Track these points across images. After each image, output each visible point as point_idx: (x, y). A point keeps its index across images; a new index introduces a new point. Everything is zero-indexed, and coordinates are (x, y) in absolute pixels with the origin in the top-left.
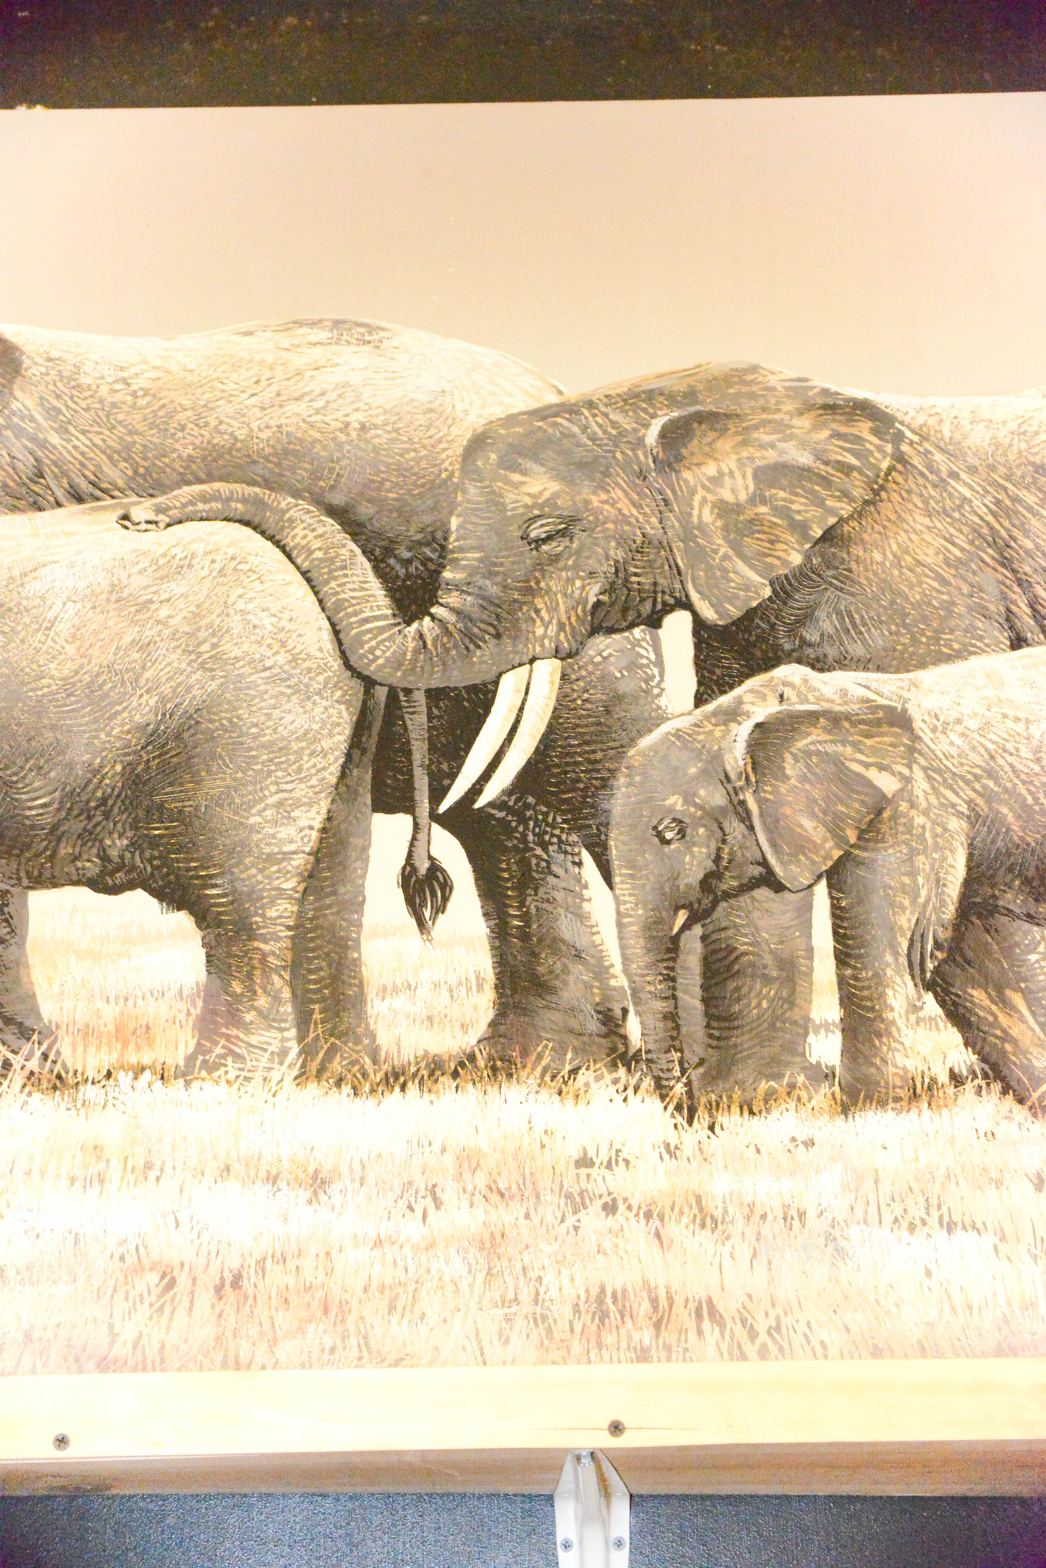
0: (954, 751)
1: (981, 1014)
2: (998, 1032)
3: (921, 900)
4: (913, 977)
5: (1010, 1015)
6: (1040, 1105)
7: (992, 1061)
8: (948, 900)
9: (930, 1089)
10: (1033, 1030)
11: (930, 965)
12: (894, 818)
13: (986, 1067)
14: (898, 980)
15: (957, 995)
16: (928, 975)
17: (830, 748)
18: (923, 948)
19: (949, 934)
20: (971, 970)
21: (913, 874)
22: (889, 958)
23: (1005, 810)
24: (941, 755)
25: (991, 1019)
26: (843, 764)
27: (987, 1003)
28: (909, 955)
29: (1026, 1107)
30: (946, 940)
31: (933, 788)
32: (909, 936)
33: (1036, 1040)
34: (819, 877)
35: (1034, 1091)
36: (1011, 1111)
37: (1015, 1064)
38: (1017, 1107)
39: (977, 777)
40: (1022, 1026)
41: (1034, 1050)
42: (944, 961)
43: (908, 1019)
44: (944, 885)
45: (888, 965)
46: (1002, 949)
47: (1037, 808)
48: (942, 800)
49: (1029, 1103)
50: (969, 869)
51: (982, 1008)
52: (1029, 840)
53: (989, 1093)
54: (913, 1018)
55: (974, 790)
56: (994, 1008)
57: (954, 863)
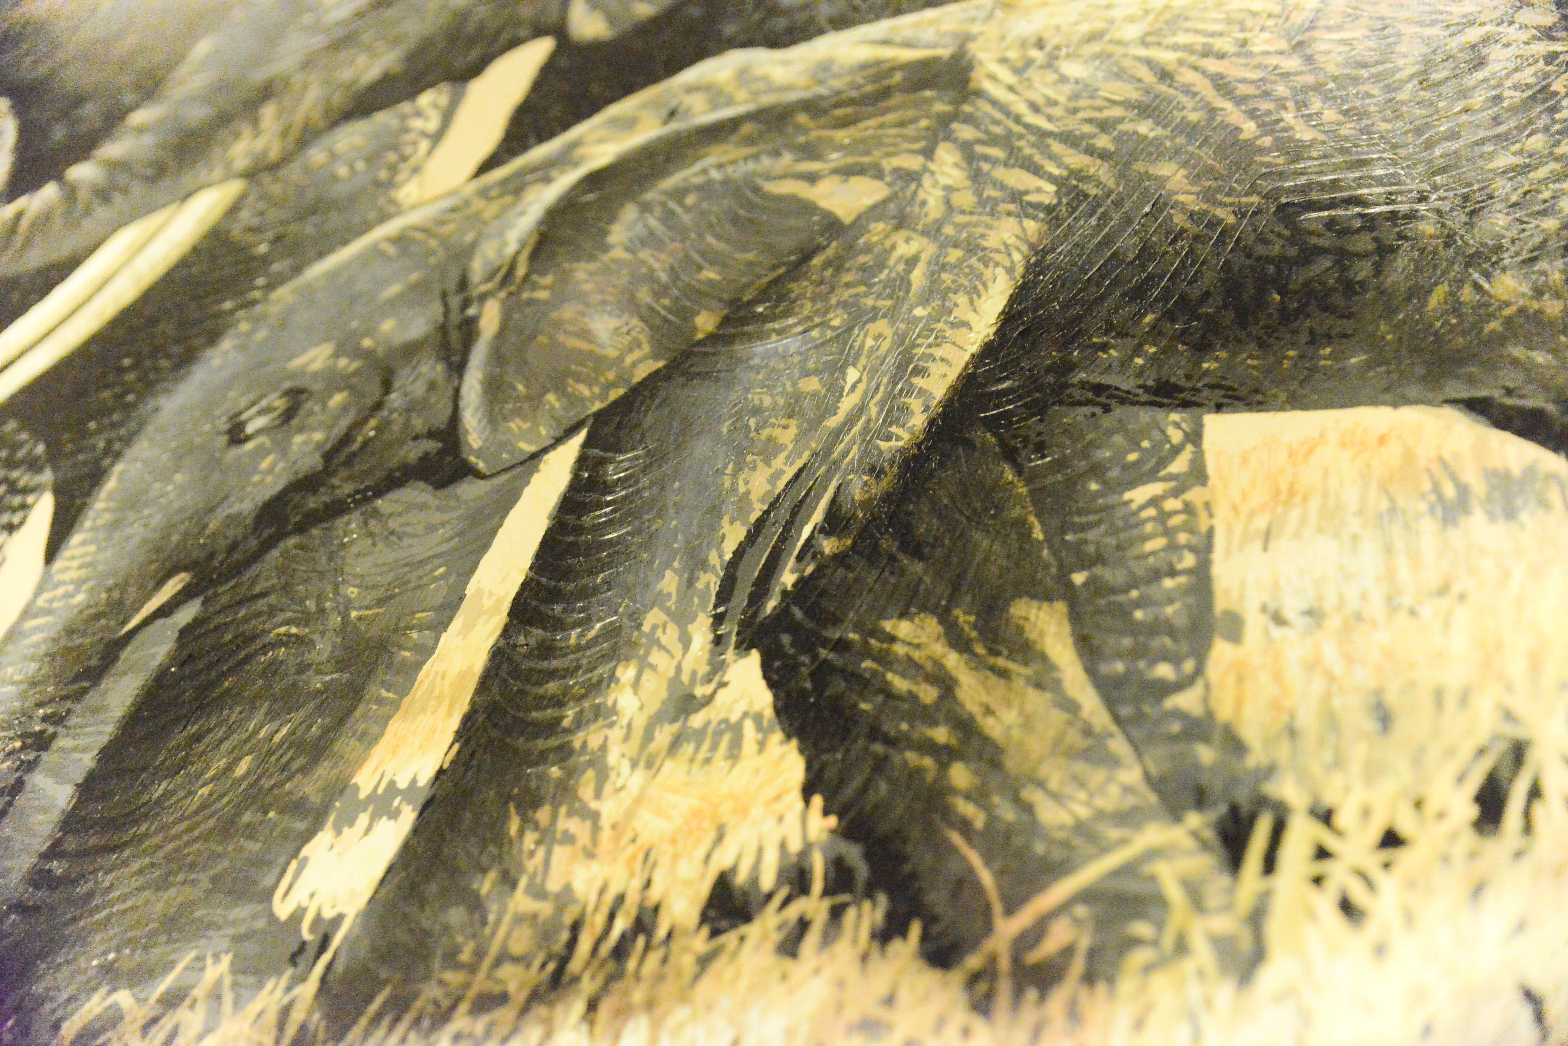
0: (1061, 95)
1: (899, 684)
2: (941, 734)
3: (833, 422)
4: (718, 620)
5: (1004, 674)
6: (1016, 960)
7: (884, 828)
8: (915, 404)
9: (620, 952)
10: (1071, 707)
11: (788, 578)
12: (838, 265)
13: (853, 853)
14: (670, 636)
15: (842, 646)
16: (771, 605)
17: (737, 172)
18: (785, 537)
19: (879, 488)
20: (917, 567)
21: (838, 368)
22: (670, 583)
23: (1165, 169)
24: (1021, 108)
25: (928, 694)
26: (756, 190)
27: (939, 649)
28: (732, 567)
29: (957, 977)
30: (865, 505)
31: (976, 177)
32: (754, 517)
33: (1074, 738)
34: (571, 431)
35: (1010, 910)
36: (890, 1000)
37: (965, 827)
38: (930, 978)
39: (1104, 126)
40: (1036, 700)
41: (1055, 776)
42: (840, 559)
43: (648, 736)
44: (918, 371)
45: (659, 600)
46: (1038, 496)
47: (1267, 141)
48: (991, 192)
49: (974, 962)
50: (1008, 318)
51: (911, 667)
52: (1220, 212)
53: (830, 936)
54: (664, 735)
55: (1091, 151)
56: (953, 661)
57: (971, 317)
